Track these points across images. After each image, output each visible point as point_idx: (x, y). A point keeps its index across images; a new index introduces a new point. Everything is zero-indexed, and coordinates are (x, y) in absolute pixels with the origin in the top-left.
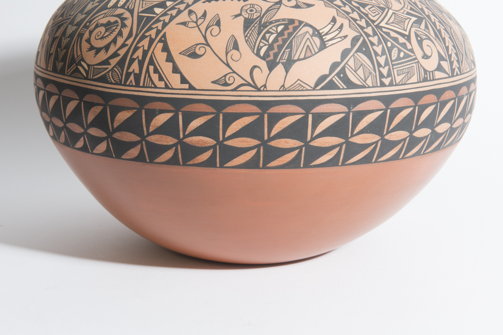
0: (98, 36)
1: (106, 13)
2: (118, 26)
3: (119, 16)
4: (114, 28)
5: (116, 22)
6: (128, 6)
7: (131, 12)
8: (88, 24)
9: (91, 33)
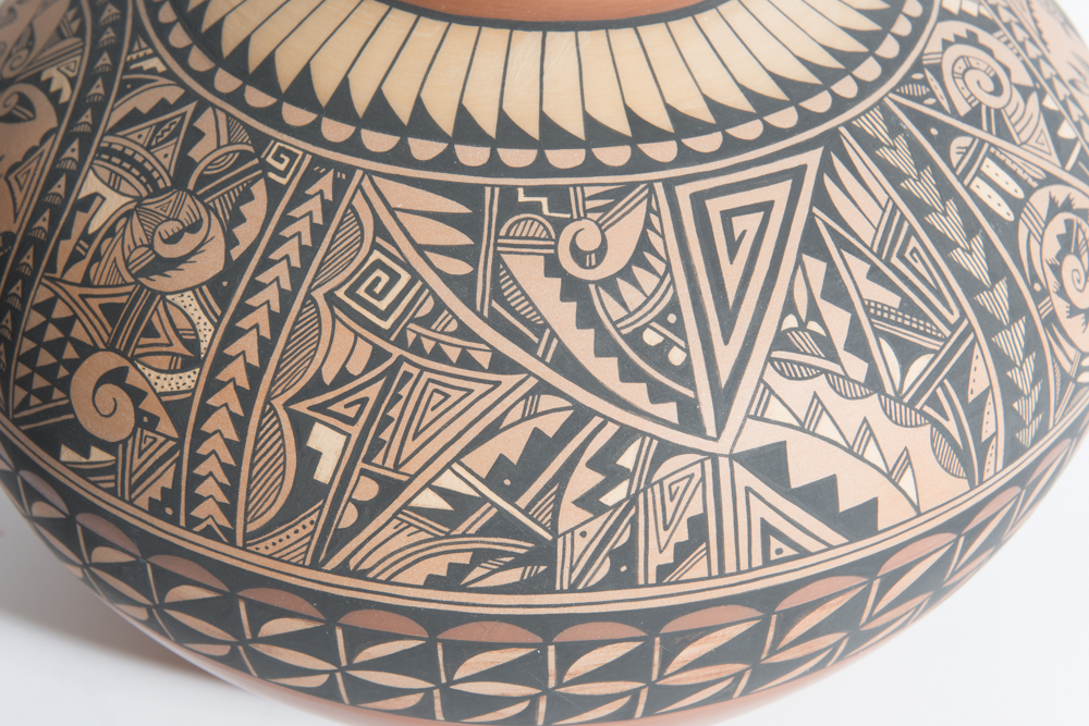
0: (1079, 281)
1: (1030, 232)
2: (1079, 226)
3: (1054, 209)
4: (1081, 237)
5: (1069, 223)
6: (1034, 179)
7: (1051, 180)
8: (1037, 287)
9: (1062, 293)
